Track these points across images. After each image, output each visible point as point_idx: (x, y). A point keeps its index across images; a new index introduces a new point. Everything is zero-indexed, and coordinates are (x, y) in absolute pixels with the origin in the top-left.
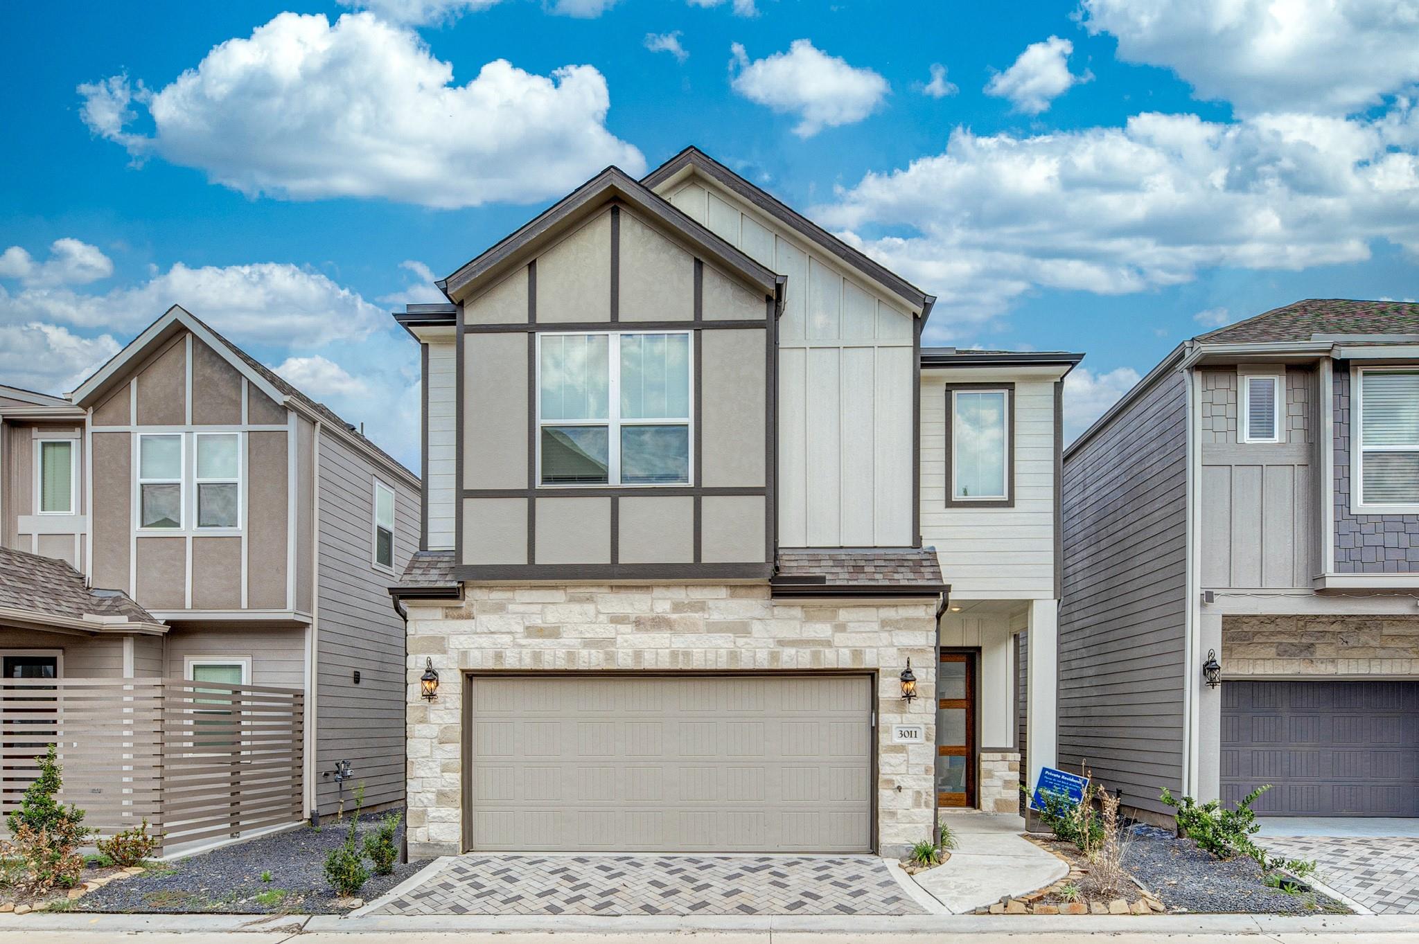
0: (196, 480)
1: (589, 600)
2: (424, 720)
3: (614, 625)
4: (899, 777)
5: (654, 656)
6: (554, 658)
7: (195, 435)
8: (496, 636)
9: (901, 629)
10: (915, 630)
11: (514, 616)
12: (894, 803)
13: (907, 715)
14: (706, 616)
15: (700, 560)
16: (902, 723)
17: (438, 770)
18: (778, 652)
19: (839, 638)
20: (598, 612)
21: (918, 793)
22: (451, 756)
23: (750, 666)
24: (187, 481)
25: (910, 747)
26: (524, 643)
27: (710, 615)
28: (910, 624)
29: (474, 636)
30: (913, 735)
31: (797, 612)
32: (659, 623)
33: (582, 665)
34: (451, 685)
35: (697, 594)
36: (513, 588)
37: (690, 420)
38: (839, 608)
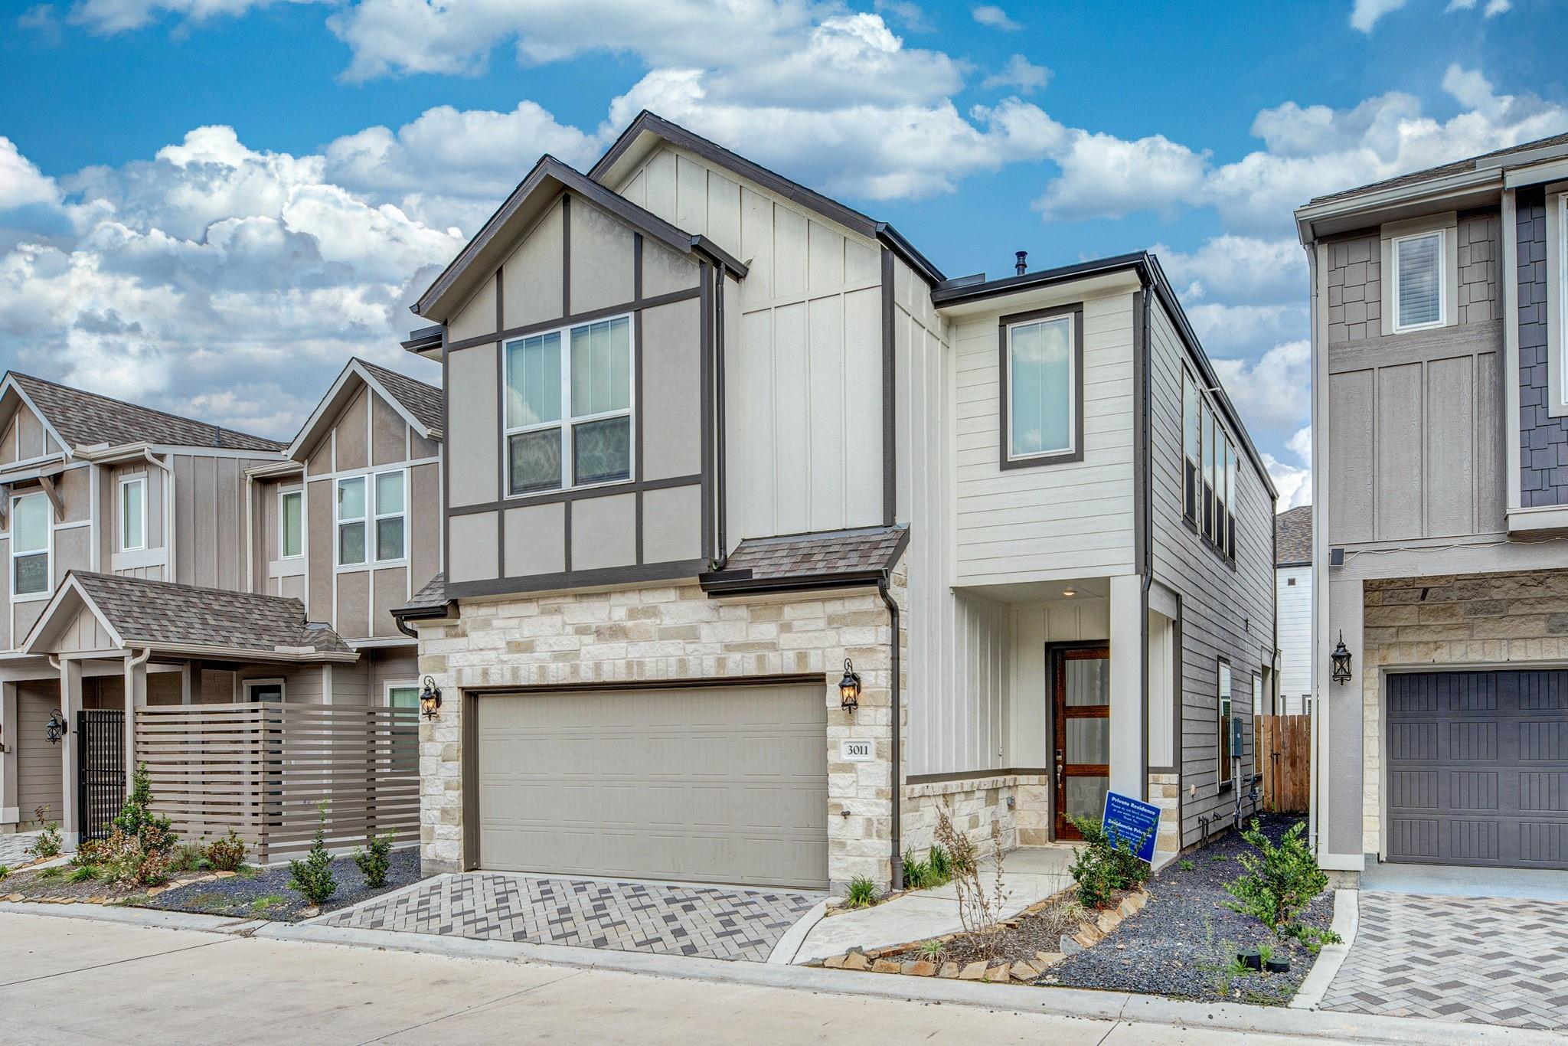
0: (376, 517)
1: (558, 611)
2: (431, 739)
3: (577, 637)
4: (848, 802)
5: (611, 668)
6: (529, 677)
7: (375, 474)
8: (483, 653)
9: (847, 625)
10: (863, 625)
11: (497, 632)
12: (844, 832)
13: (856, 728)
14: (658, 622)
15: (642, 562)
16: (850, 737)
17: (442, 788)
18: (725, 658)
19: (786, 640)
20: (565, 624)
21: (869, 820)
22: (451, 773)
23: (698, 676)
24: (370, 518)
25: (860, 766)
26: (505, 659)
27: (661, 621)
28: (856, 620)
29: (467, 654)
30: (864, 752)
31: (743, 612)
32: (616, 632)
33: (551, 680)
34: (452, 702)
35: (650, 598)
36: (496, 603)
37: (631, 411)
38: (783, 604)
